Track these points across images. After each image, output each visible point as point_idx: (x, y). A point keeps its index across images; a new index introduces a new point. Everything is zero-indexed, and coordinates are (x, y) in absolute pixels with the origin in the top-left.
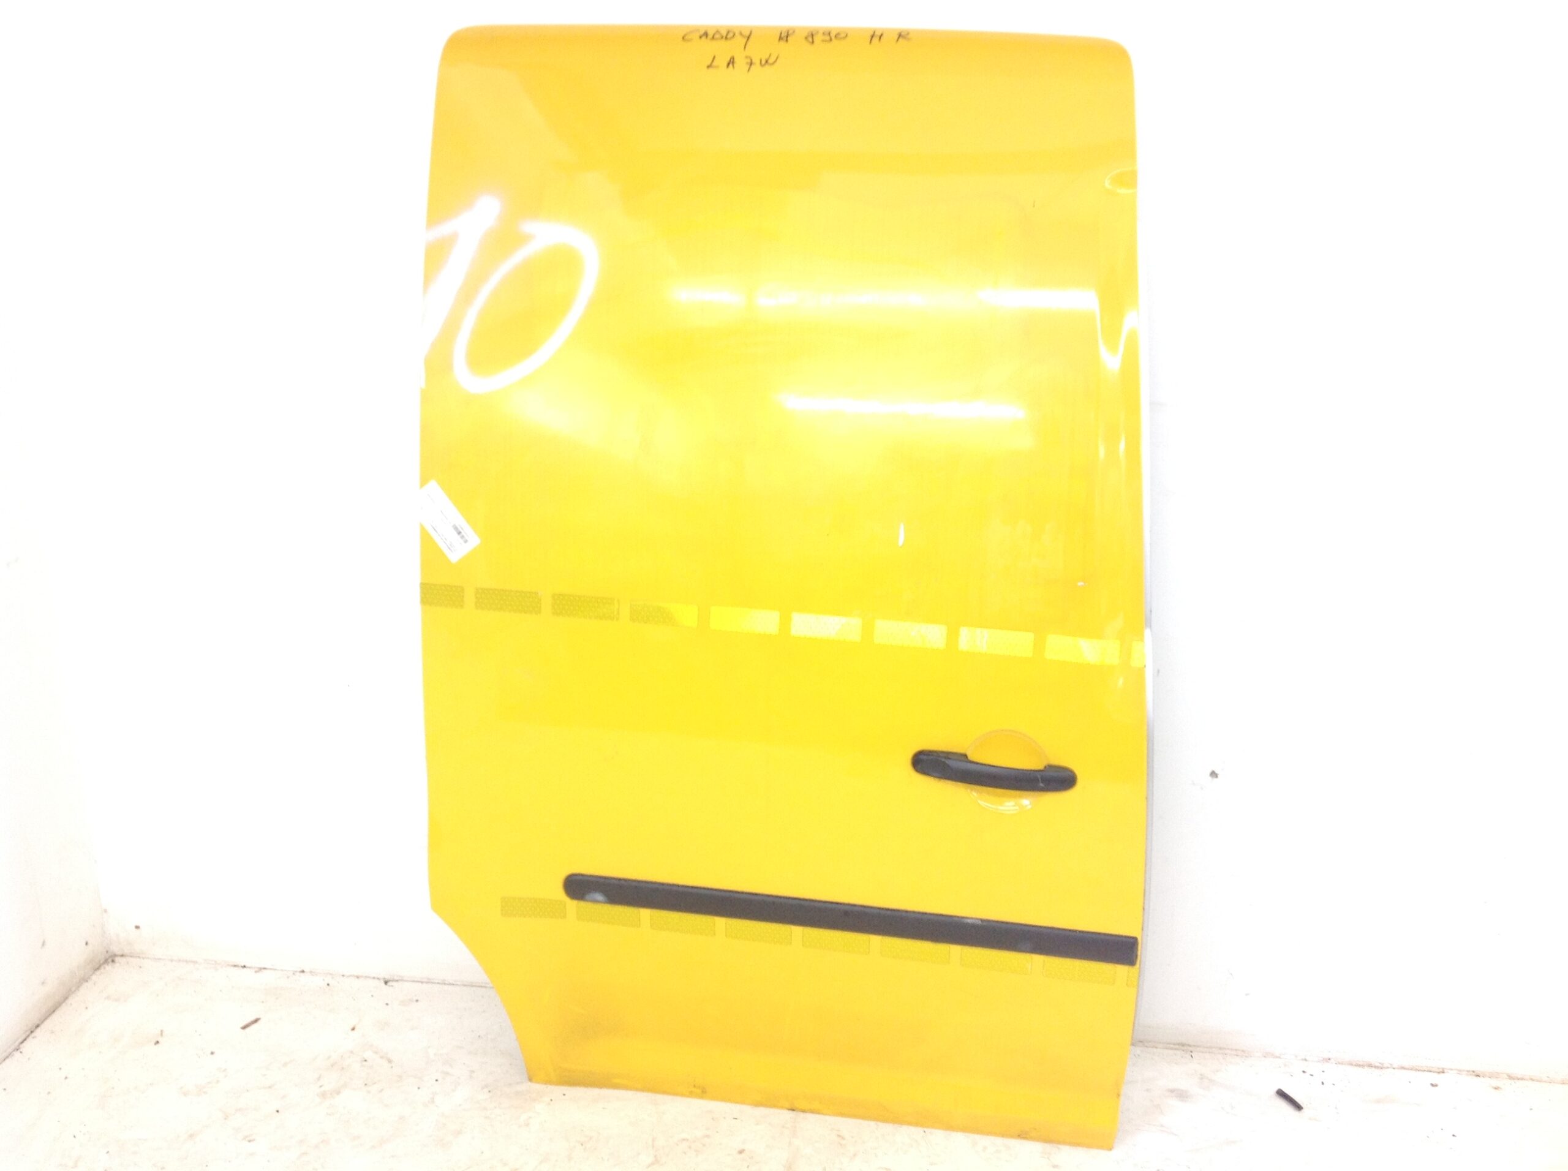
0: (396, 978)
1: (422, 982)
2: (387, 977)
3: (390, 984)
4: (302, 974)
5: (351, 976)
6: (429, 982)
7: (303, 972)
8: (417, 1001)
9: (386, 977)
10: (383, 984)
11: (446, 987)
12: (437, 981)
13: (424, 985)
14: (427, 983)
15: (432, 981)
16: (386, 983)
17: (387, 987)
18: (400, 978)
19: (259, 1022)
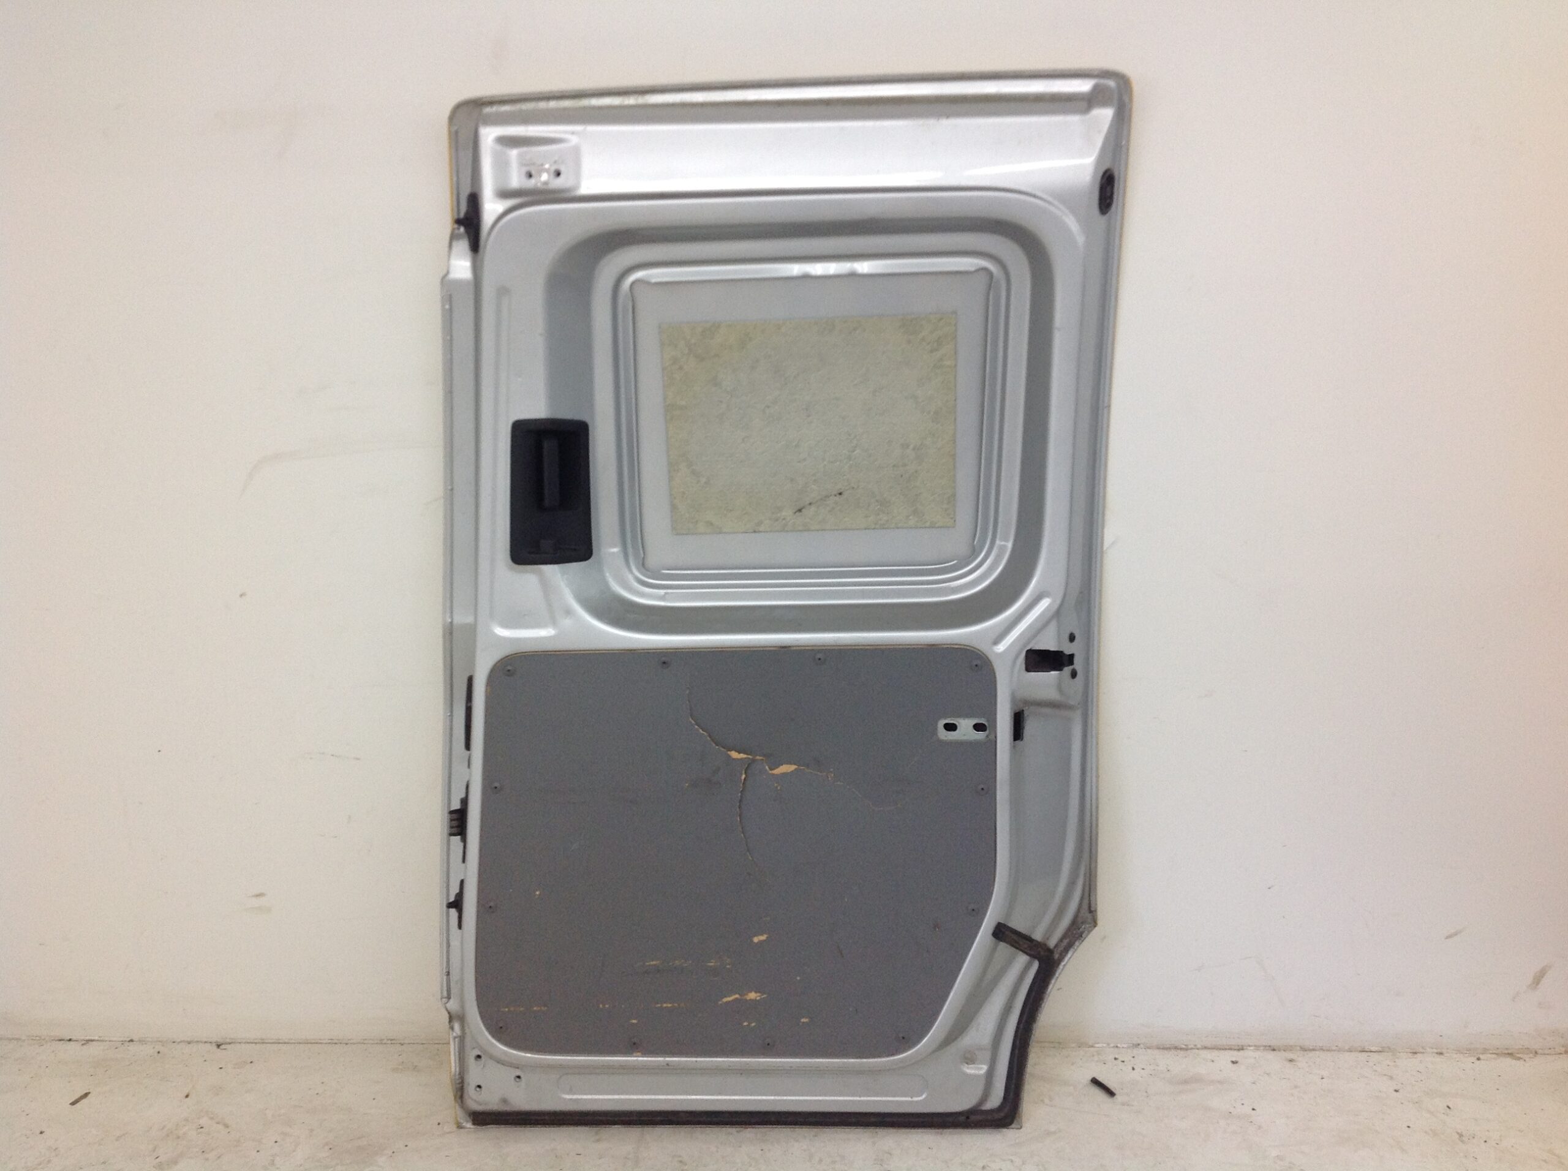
2: (220, 1041)
3: (221, 1047)
4: (131, 1043)
5: (181, 1042)
7: (132, 1041)
9: (218, 1040)
10: (215, 1047)
16: (218, 1046)
17: (219, 1050)
19: (90, 1096)
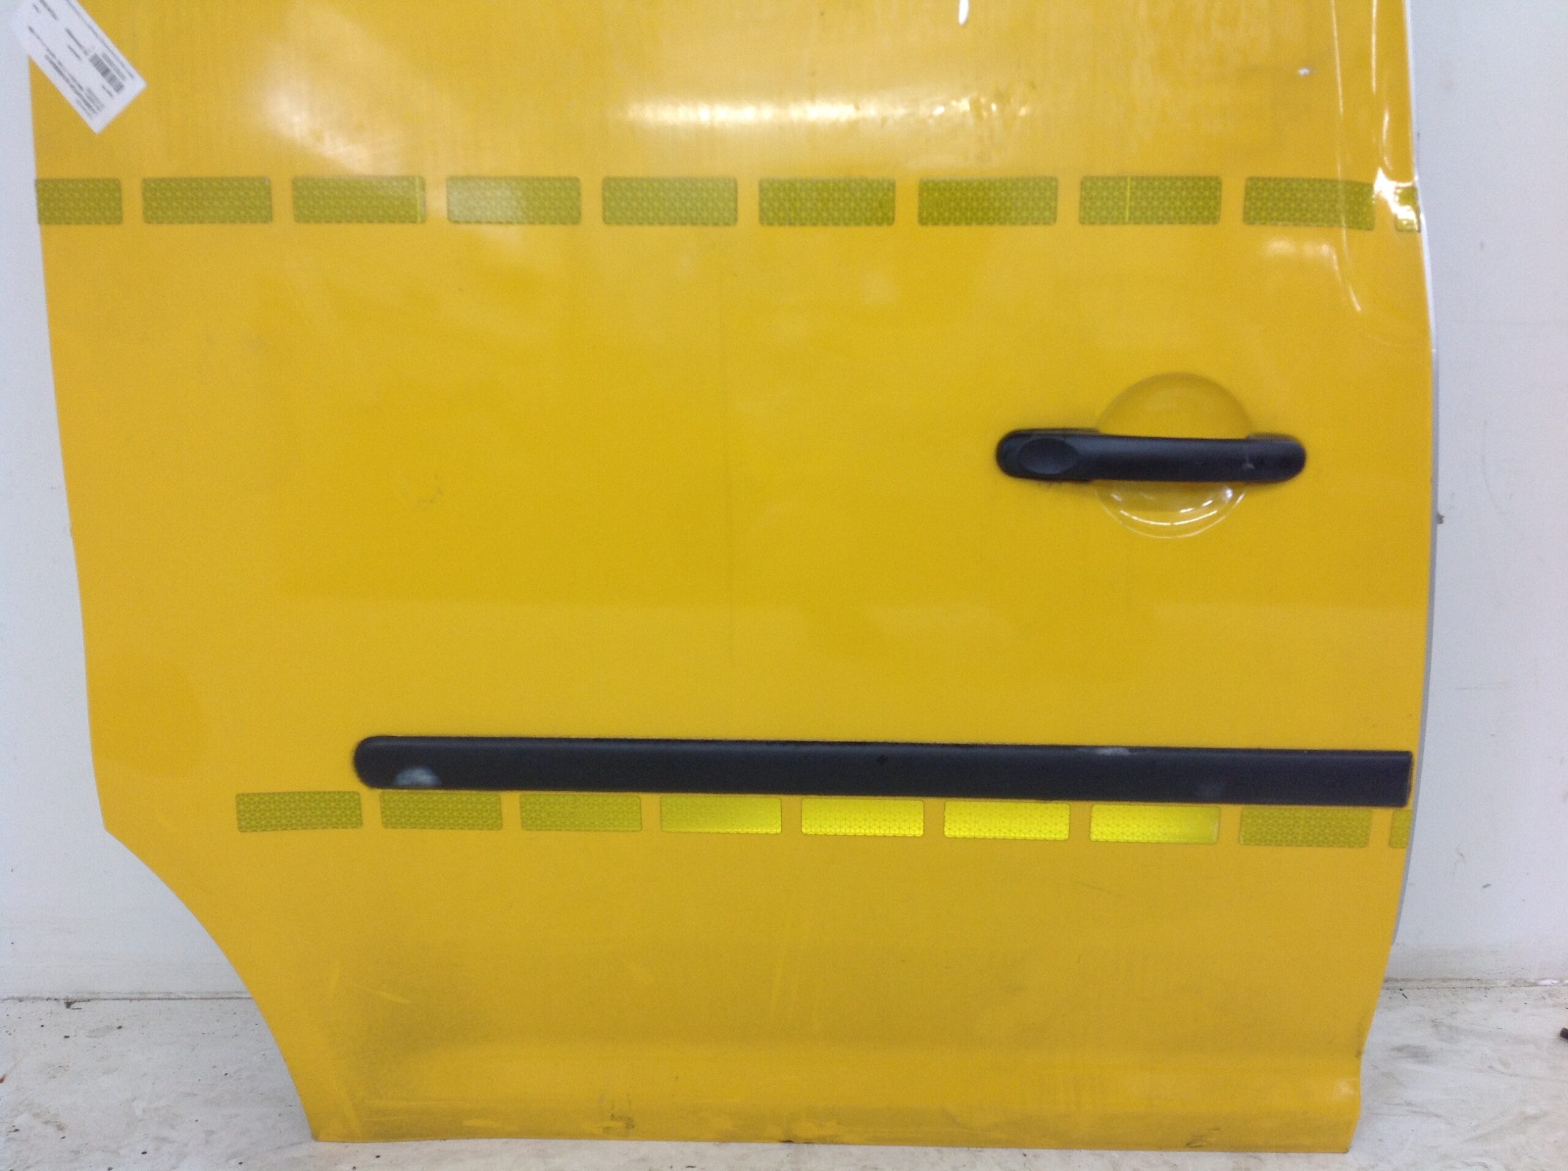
0: (86, 996)
1: (131, 1000)
6: (143, 997)
8: (120, 1027)
11: (171, 1003)
12: (157, 996)
13: (135, 1003)
14: (139, 999)
15: (148, 996)
18: (94, 996)
